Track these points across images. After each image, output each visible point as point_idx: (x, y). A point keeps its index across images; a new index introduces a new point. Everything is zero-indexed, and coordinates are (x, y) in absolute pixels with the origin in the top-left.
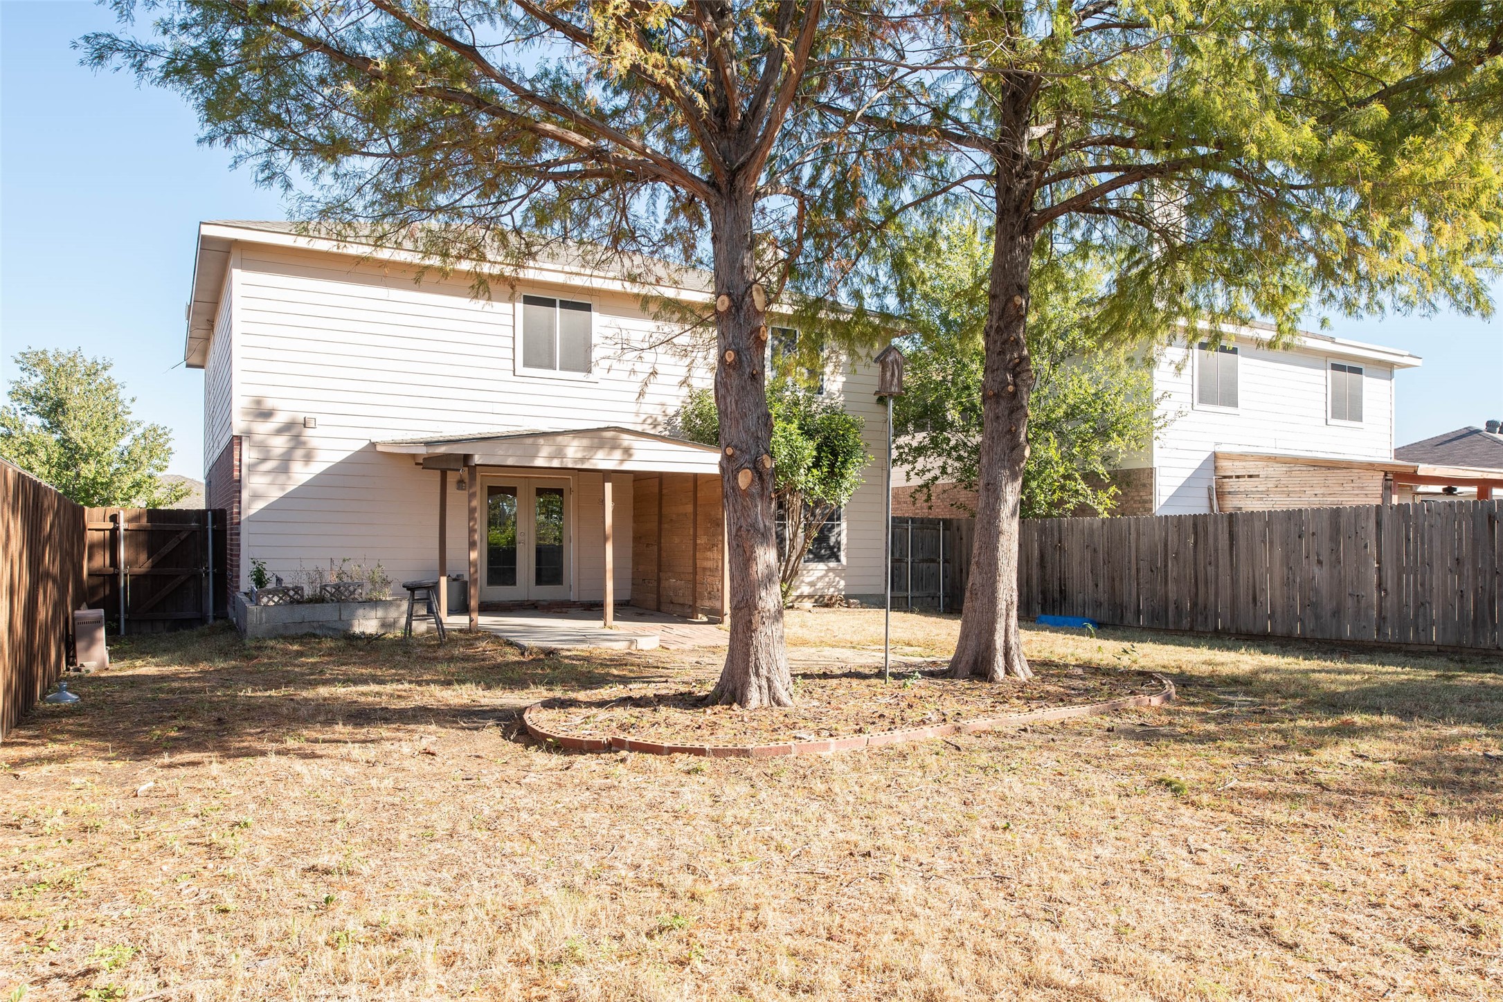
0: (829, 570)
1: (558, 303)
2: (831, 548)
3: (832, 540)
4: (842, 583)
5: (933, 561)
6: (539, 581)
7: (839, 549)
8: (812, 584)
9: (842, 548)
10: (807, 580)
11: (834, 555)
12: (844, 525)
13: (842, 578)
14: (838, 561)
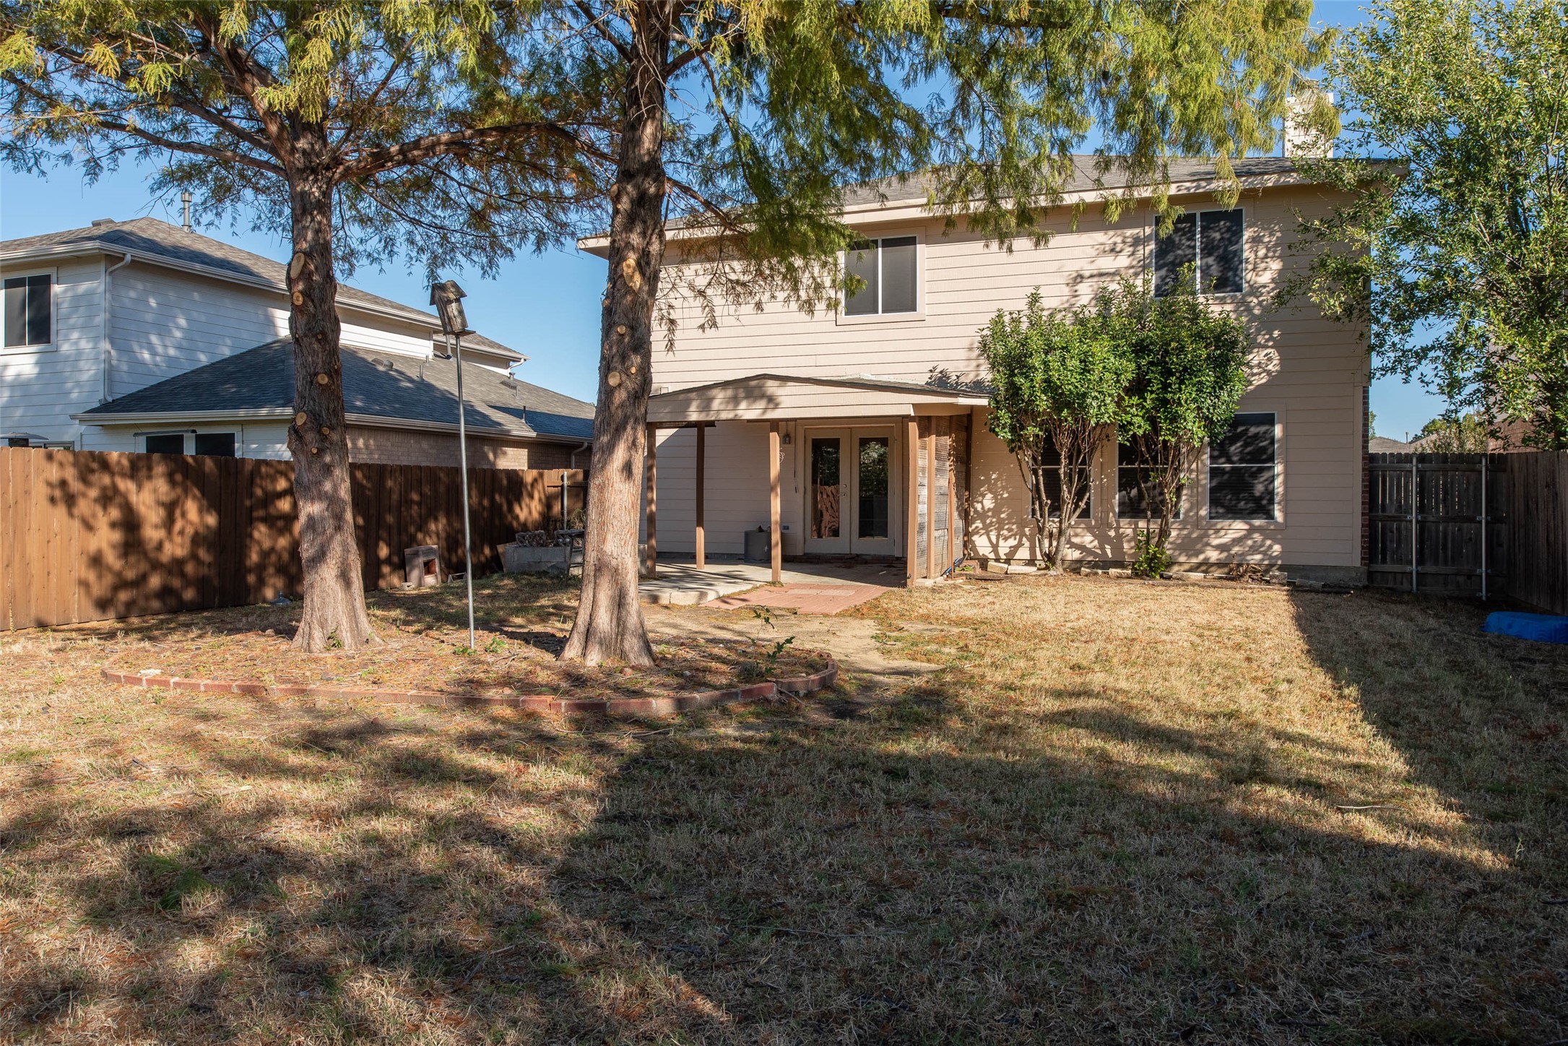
0: (1253, 530)
1: (880, 243)
2: (1257, 500)
3: (1259, 488)
4: (1277, 548)
5: (1472, 520)
6: (863, 533)
7: (1271, 501)
8: (1221, 548)
9: (1277, 499)
10: (1215, 542)
11: (1262, 507)
12: (1279, 468)
13: (1276, 541)
14: (1270, 516)
